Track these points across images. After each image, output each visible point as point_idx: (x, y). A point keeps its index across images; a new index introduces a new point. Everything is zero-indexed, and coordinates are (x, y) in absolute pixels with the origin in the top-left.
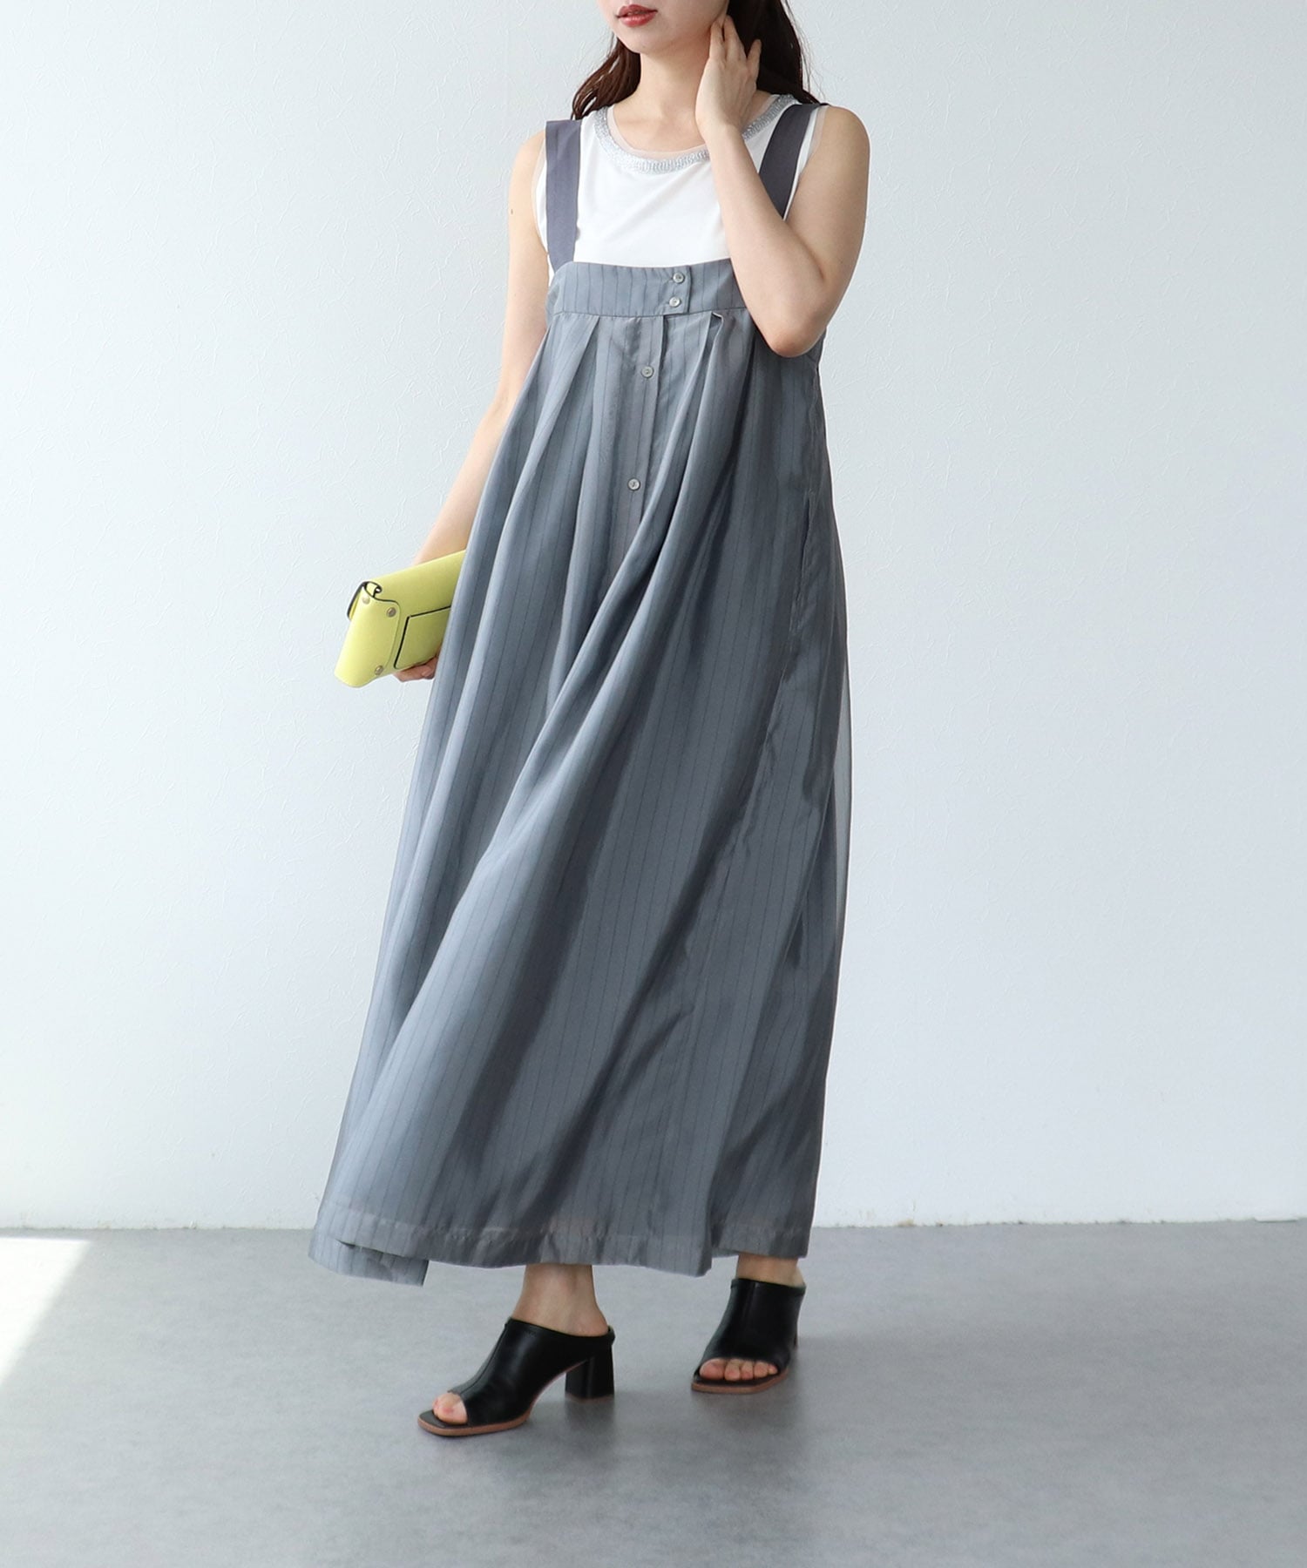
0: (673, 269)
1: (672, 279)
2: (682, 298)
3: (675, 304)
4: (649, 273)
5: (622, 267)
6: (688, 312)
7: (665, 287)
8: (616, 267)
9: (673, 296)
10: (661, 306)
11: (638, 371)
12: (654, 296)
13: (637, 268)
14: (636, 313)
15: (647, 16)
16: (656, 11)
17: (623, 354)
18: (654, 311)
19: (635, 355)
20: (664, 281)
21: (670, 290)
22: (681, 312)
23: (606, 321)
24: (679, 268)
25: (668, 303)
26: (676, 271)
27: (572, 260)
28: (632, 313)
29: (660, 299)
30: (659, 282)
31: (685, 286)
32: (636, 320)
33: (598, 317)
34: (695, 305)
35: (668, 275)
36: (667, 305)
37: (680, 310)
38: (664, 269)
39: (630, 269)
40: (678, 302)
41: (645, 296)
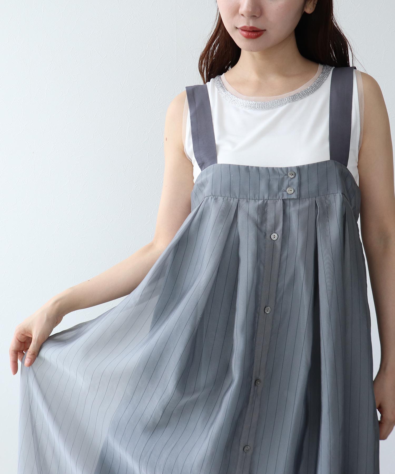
0: (287, 168)
1: (287, 175)
2: (295, 188)
3: (291, 192)
4: (270, 171)
5: (252, 167)
6: (299, 197)
7: (282, 181)
8: (248, 167)
9: (288, 186)
10: (280, 193)
11: (268, 236)
12: (275, 186)
13: (262, 168)
14: (264, 197)
15: (259, 33)
16: (265, 30)
17: (257, 225)
18: (276, 196)
19: (265, 225)
20: (281, 177)
21: (286, 183)
22: (295, 197)
23: (243, 203)
24: (291, 168)
25: (286, 191)
26: (289, 170)
27: (217, 163)
28: (261, 197)
29: (280, 189)
30: (278, 177)
31: (296, 181)
32: (264, 201)
33: (236, 200)
34: (303, 193)
35: (283, 172)
36: (284, 192)
37: (294, 196)
38: (281, 168)
39: (258, 168)
40: (293, 191)
41: (269, 186)
